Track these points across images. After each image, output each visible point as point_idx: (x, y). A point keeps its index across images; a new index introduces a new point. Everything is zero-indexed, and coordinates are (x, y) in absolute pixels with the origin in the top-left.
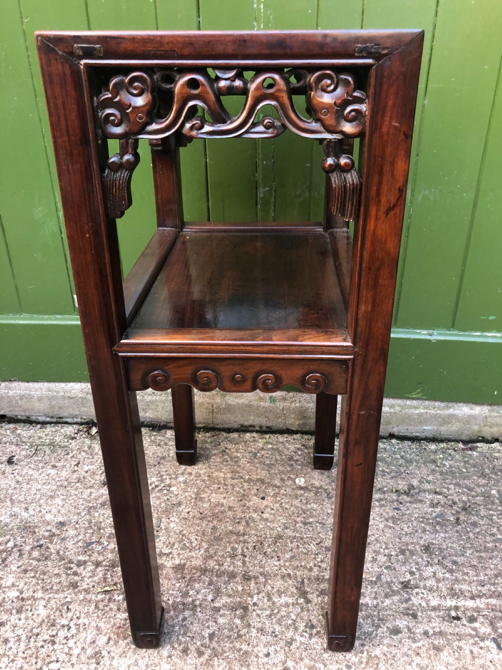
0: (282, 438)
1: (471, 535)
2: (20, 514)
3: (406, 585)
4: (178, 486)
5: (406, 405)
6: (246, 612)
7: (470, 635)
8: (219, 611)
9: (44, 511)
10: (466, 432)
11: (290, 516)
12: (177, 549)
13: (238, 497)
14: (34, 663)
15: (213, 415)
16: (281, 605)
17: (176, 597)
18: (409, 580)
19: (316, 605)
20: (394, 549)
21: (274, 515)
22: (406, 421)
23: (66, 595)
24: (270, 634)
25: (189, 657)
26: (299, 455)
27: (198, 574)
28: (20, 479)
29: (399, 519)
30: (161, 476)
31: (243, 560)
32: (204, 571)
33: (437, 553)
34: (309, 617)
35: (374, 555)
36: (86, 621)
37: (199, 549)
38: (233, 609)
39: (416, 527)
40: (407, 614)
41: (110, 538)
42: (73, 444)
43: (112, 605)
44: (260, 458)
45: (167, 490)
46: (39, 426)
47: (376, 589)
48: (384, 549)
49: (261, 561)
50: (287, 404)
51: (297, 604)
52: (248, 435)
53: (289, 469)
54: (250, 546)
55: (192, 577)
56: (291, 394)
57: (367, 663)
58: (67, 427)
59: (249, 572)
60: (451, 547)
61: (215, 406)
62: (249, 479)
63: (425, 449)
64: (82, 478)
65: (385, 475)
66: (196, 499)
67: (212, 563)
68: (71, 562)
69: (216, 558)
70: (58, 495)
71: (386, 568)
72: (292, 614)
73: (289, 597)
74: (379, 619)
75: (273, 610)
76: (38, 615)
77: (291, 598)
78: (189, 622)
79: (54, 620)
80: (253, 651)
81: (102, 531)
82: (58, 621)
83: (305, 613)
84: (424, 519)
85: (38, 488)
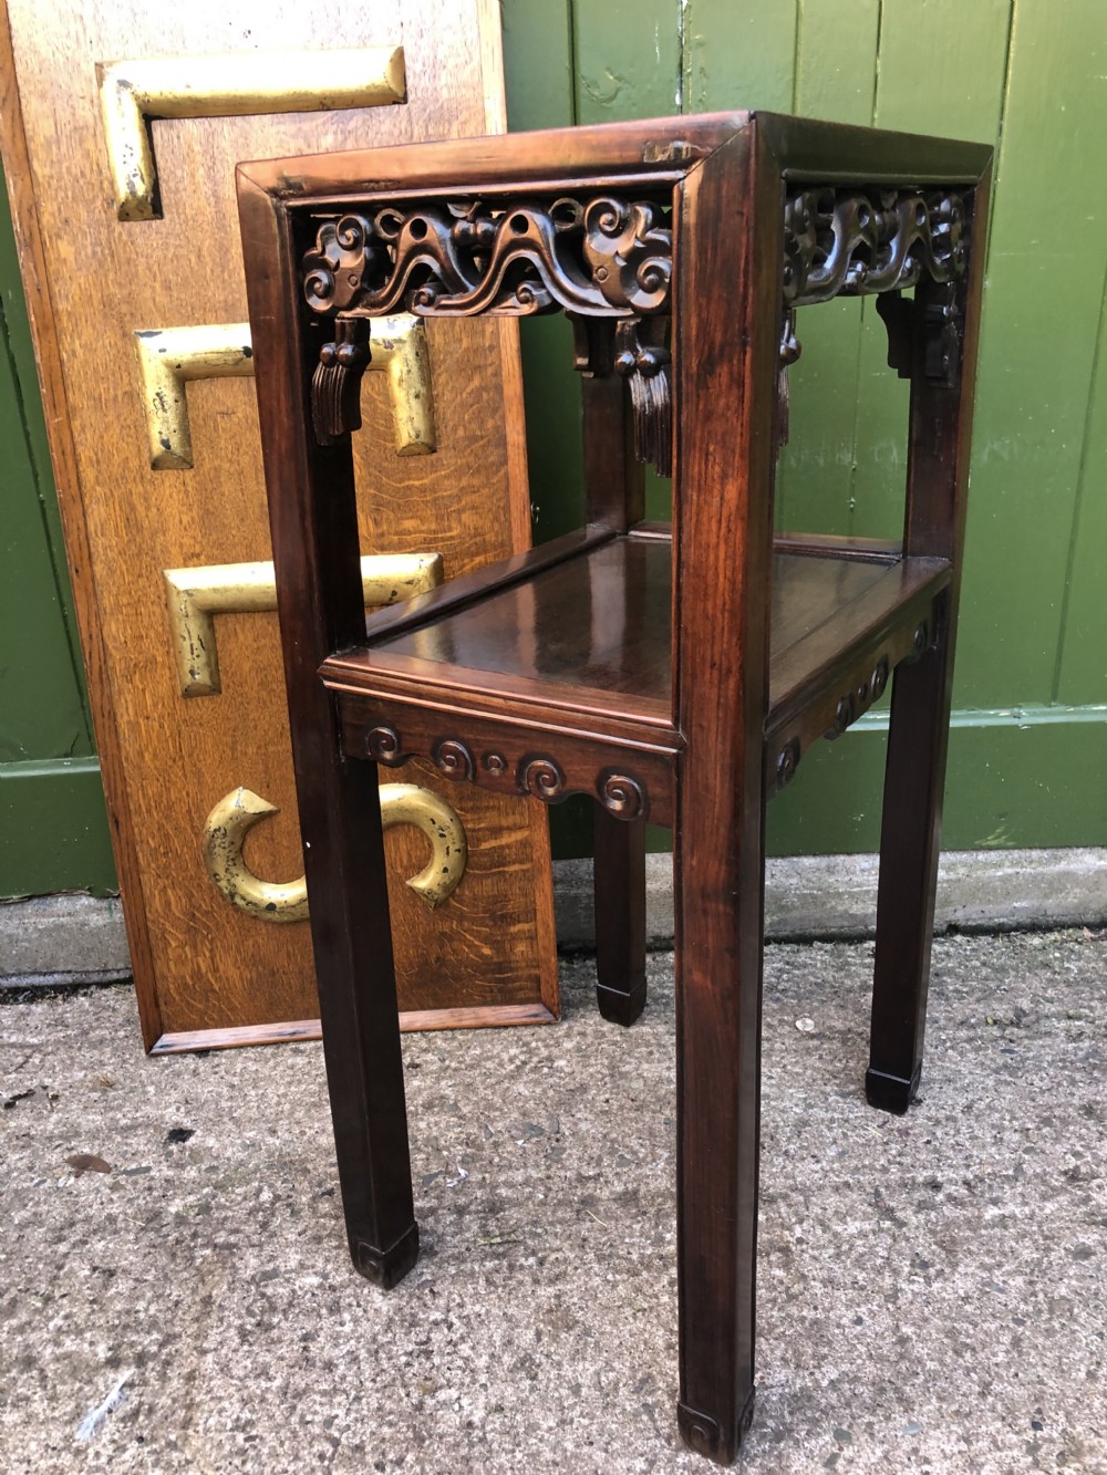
2: (263, 1141)
3: (1073, 1176)
4: (568, 1057)
5: (977, 862)
6: (788, 1256)
9: (310, 1132)
10: (1094, 906)
11: (808, 1085)
12: (609, 1166)
14: (403, 1395)
16: (852, 1236)
17: (643, 1248)
18: (1077, 1167)
19: (917, 1228)
20: (1029, 1117)
21: (778, 1086)
22: (980, 895)
24: (849, 1285)
26: (788, 981)
28: (236, 1081)
29: (1019, 1068)
30: (527, 1044)
34: (911, 1249)
36: (477, 1308)
37: (654, 1160)
39: (1055, 1077)
40: (1093, 1223)
41: (468, 1163)
43: (519, 1276)
45: (549, 1068)
47: (1020, 1189)
48: (1010, 1121)
49: (784, 1167)
51: (882, 1230)
55: (660, 1210)
57: (1051, 1311)
63: (1021, 946)
66: (612, 1076)
71: (1027, 1151)
72: (878, 1249)
73: (862, 1220)
74: (1046, 1238)
75: (838, 1247)
77: (866, 1223)
79: (412, 1315)
80: (828, 1318)
81: (445, 1153)
82: (421, 1316)
83: (904, 1244)
84: (1063, 1063)
85: (280, 1093)
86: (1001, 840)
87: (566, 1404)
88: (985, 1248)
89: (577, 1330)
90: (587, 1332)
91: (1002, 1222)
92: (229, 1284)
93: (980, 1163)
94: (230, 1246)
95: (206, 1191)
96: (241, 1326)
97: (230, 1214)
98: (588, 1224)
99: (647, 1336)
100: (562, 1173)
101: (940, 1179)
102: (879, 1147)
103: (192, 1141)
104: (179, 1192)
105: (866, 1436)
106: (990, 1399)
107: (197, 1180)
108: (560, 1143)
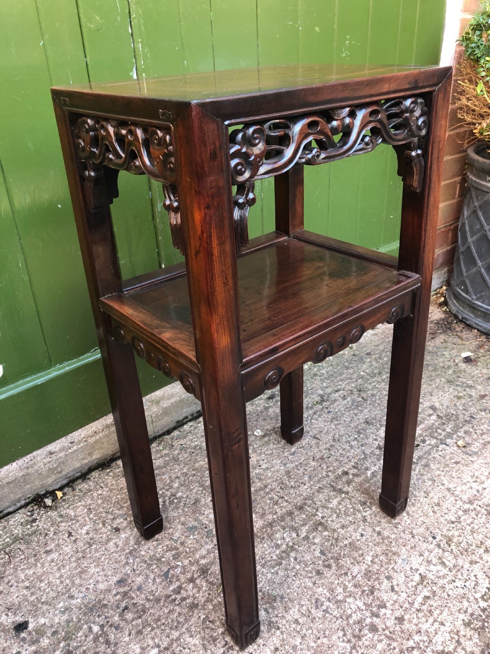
1: (378, 402)
2: (70, 604)
6: (323, 525)
7: (430, 449)
8: (309, 537)
9: (91, 586)
11: (278, 456)
16: (337, 506)
17: (274, 552)
18: (379, 444)
19: (353, 491)
20: (354, 434)
23: (197, 616)
24: (350, 524)
25: (325, 573)
27: (269, 530)
28: (27, 584)
29: (337, 417)
31: (285, 500)
32: (270, 525)
34: (357, 500)
35: (348, 444)
38: (315, 529)
39: (350, 415)
41: (177, 558)
42: (41, 525)
47: (370, 461)
48: (349, 438)
49: (296, 493)
51: (343, 498)
52: (186, 427)
54: (278, 489)
59: (297, 504)
60: (377, 414)
61: (153, 415)
64: (89, 541)
67: (270, 517)
68: (169, 596)
70: (86, 567)
71: (362, 445)
72: (348, 506)
73: (335, 498)
75: (336, 512)
76: (194, 645)
77: (337, 499)
78: (301, 557)
79: (210, 637)
80: (353, 540)
81: (163, 559)
82: (215, 635)
83: (353, 499)
84: (348, 409)
85: (58, 577)
87: (298, 630)
89: (278, 599)
90: (282, 598)
93: (353, 458)
97: (85, 648)
99: (303, 584)
101: (346, 470)
102: (319, 468)
103: (31, 626)
105: (395, 573)
106: (416, 537)
107: (52, 643)
108: (208, 528)
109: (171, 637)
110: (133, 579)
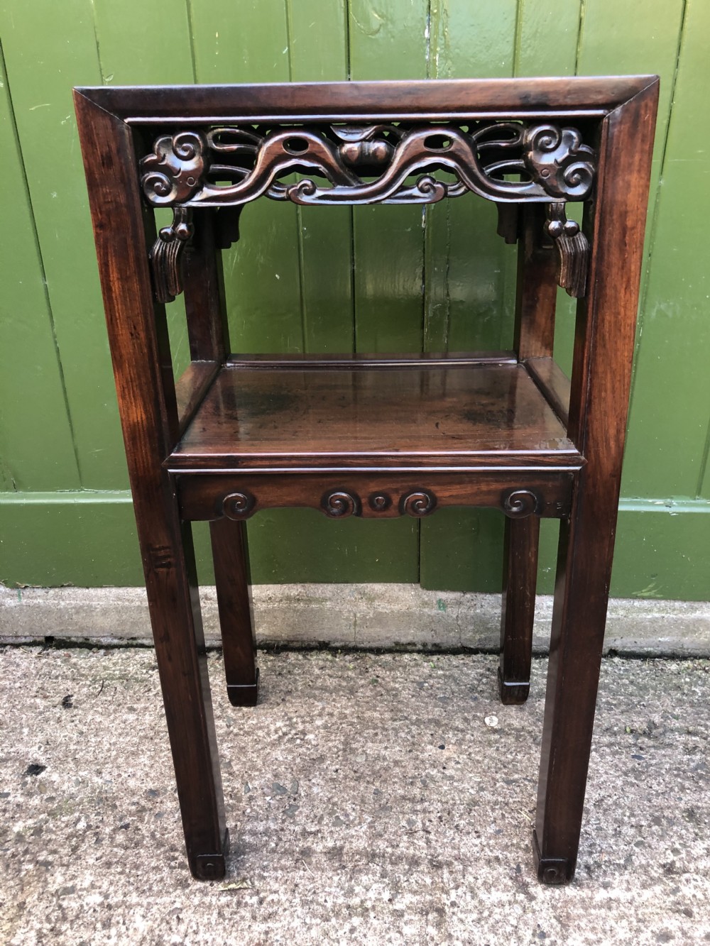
0: (456, 660)
2: (91, 780)
3: (669, 869)
4: (317, 732)
5: (633, 607)
6: (442, 916)
8: (402, 916)
9: (124, 775)
11: (484, 771)
12: (327, 825)
13: (405, 747)
15: (355, 629)
16: (492, 905)
17: (337, 897)
18: (674, 862)
19: (543, 902)
20: (644, 816)
21: (462, 770)
22: (634, 631)
23: (173, 899)
26: (485, 684)
27: (364, 861)
28: (84, 729)
29: (643, 773)
30: (290, 719)
31: (427, 838)
32: (372, 856)
33: (707, 821)
34: (535, 920)
35: (616, 826)
36: (208, 937)
37: (360, 824)
38: (424, 912)
39: (670, 783)
40: (677, 912)
43: (243, 912)
44: (428, 689)
45: (301, 740)
46: (102, 651)
47: (627, 877)
48: (629, 817)
49: (453, 839)
50: (463, 610)
51: (516, 902)
52: (406, 657)
53: (473, 704)
54: (433, 816)
55: (355, 866)
56: (468, 596)
58: (143, 652)
59: (438, 855)
61: (358, 615)
62: (417, 720)
63: (662, 670)
65: (612, 709)
66: (344, 750)
67: (382, 845)
69: (386, 836)
70: (142, 751)
71: (637, 844)
72: (510, 918)
73: (503, 891)
74: (639, 921)
75: (481, 913)
76: (135, 929)
77: (505, 894)
78: (361, 934)
79: (159, 936)
83: (530, 915)
84: (678, 771)
85: (112, 742)
86: (652, 593)
88: (591, 925)
91: (608, 904)
92: (40, 894)
93: (600, 852)
94: (47, 864)
95: (42, 816)
96: (40, 929)
97: (54, 837)
98: (301, 873)
100: (292, 828)
103: (43, 775)
104: (23, 815)
107: (39, 807)
108: (296, 802)
109: (128, 898)
110: (165, 800)
